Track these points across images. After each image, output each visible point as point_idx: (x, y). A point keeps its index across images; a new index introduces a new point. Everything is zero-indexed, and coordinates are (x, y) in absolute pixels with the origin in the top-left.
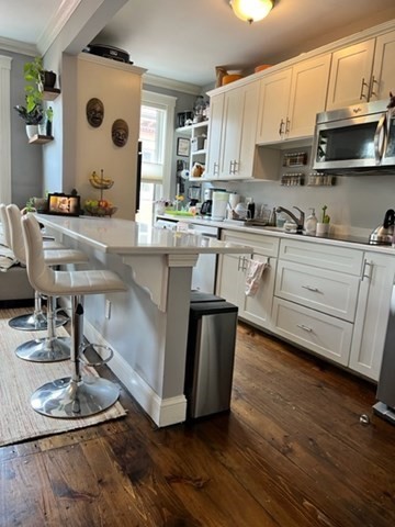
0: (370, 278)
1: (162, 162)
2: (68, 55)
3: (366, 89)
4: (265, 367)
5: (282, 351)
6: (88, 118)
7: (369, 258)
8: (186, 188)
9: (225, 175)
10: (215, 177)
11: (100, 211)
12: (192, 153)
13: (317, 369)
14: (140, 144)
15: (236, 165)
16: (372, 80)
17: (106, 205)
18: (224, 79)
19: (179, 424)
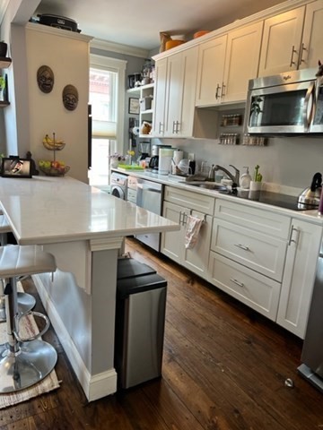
0: (297, 243)
1: (116, 121)
2: (17, 25)
3: (296, 56)
4: (200, 321)
5: (217, 301)
6: (39, 84)
7: (296, 224)
8: (137, 142)
9: (169, 134)
10: (161, 135)
11: (53, 171)
12: (141, 112)
13: (248, 321)
14: (90, 107)
15: (178, 125)
16: (302, 48)
17: (58, 166)
18: (167, 44)
19: (110, 396)
